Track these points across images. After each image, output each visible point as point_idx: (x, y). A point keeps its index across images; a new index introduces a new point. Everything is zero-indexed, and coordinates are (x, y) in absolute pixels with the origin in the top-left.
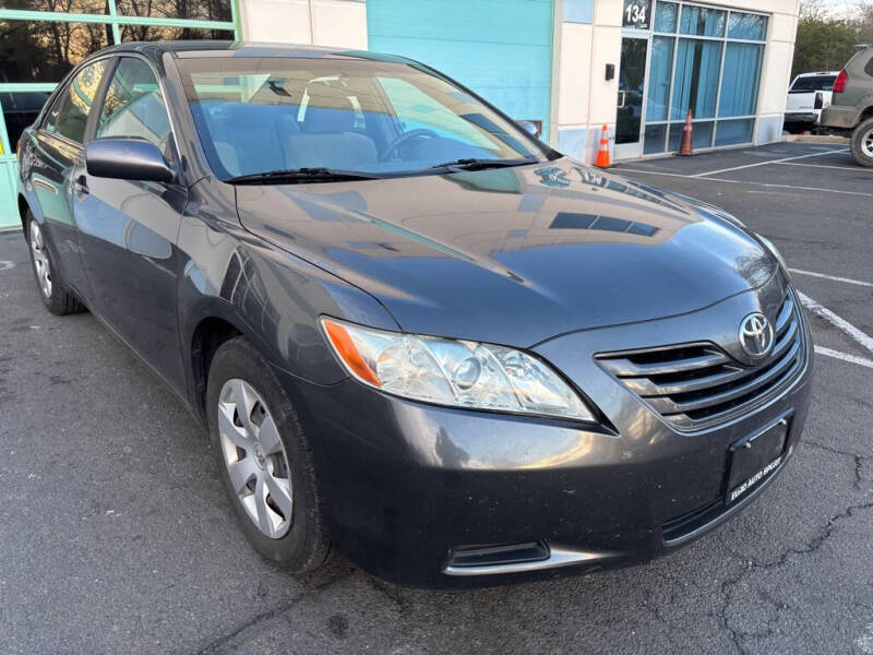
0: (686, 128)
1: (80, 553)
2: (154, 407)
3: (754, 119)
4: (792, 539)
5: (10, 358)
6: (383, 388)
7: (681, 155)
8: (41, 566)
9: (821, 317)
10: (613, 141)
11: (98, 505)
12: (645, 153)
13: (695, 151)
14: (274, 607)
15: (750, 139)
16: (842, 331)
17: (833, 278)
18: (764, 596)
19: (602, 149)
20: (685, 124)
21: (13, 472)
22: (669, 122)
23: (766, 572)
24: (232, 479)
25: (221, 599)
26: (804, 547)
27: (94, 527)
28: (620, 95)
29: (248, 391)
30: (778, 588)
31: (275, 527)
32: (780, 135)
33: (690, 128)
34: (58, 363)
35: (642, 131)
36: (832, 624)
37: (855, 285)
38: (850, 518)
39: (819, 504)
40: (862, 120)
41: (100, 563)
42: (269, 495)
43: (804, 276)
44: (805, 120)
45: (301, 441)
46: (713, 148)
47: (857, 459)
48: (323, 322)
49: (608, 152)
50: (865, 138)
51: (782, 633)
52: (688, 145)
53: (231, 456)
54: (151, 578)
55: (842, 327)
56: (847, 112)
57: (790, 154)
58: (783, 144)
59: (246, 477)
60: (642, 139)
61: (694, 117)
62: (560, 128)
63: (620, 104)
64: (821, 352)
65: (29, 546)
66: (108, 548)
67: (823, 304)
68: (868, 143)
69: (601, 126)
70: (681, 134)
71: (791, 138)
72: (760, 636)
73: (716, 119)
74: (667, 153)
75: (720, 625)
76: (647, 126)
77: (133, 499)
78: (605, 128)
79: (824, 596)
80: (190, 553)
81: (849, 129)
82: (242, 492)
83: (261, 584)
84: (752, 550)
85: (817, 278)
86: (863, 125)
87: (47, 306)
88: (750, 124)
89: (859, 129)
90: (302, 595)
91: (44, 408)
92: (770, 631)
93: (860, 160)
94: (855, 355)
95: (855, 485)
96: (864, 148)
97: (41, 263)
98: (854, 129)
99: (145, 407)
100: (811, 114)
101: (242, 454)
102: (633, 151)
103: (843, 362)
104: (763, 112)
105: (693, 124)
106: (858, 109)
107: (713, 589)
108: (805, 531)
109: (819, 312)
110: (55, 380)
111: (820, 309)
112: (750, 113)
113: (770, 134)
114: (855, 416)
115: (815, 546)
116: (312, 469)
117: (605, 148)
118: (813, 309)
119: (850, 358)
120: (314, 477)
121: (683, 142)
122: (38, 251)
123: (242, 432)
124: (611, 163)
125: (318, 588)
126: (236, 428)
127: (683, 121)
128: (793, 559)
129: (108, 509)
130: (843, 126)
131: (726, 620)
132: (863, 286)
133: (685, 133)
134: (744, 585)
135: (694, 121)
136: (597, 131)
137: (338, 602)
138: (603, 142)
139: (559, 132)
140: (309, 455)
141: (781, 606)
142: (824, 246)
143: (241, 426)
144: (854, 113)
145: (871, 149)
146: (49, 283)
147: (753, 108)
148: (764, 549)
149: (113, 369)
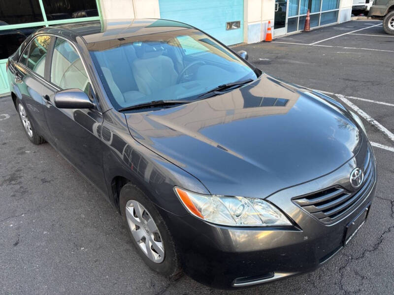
0: (307, 18)
1: (74, 270)
2: (90, 193)
3: (338, 11)
4: (366, 245)
5: (21, 170)
6: (205, 219)
7: (305, 32)
8: (60, 278)
9: (373, 126)
10: (273, 28)
11: (76, 246)
12: (288, 32)
13: (311, 29)
14: (159, 291)
15: (336, 20)
16: (383, 133)
17: (378, 102)
18: (357, 273)
19: (268, 33)
20: (307, 16)
21: (37, 231)
22: (299, 16)
23: (357, 262)
24: (134, 236)
25: (137, 289)
26: (372, 249)
27: (77, 257)
28: (276, 5)
29: (141, 207)
30: (362, 270)
31: (156, 259)
32: (350, 18)
33: (308, 18)
34: (43, 171)
35: (287, 21)
36: (385, 284)
37: (388, 106)
38: (390, 233)
39: (377, 226)
40: (389, 12)
41: (84, 274)
42: (152, 246)
43: (365, 101)
44: (361, 9)
45: (168, 232)
46: (319, 26)
47: (392, 202)
48: (176, 189)
49: (271, 34)
50: (390, 21)
51: (365, 290)
52: (308, 26)
53: (133, 227)
54: (106, 280)
55: (383, 130)
56: (382, 8)
57: (356, 28)
58: (351, 22)
59: (141, 237)
60: (286, 26)
61: (310, 12)
62: (249, 24)
63: (276, 9)
64: (374, 145)
65: (52, 268)
66: (85, 267)
67: (374, 118)
68: (391, 23)
69: (268, 22)
70: (304, 22)
71: (355, 18)
72: (356, 293)
73: (321, 12)
74: (298, 31)
75: (340, 289)
76: (289, 19)
77: (91, 241)
78: (269, 22)
79: (380, 272)
80: (120, 267)
81: (382, 17)
82: (139, 241)
83: (151, 280)
84: (350, 251)
85: (371, 103)
86: (389, 14)
87: (31, 141)
88: (336, 13)
89: (387, 16)
90: (169, 284)
91: (42, 196)
92: (360, 290)
93: (388, 32)
94: (389, 146)
95: (391, 216)
96: (389, 25)
97: (25, 122)
98: (385, 16)
99: (86, 193)
100: (364, 6)
101: (138, 228)
102: (283, 32)
103: (384, 150)
104: (342, 7)
105: (311, 16)
106: (387, 6)
107: (336, 271)
108: (371, 241)
109: (373, 123)
110: (44, 181)
111: (373, 121)
112: (336, 8)
113: (345, 18)
114: (390, 179)
115: (375, 248)
116: (173, 243)
117: (269, 32)
118: (370, 121)
119: (387, 148)
120: (174, 246)
121: (306, 25)
122: (24, 117)
123: (138, 219)
124: (273, 38)
125: (175, 280)
126: (135, 218)
127: (306, 15)
128: (367, 254)
129: (81, 247)
130: (381, 15)
131: (342, 286)
132: (391, 106)
133: (306, 20)
134: (348, 269)
135: (311, 14)
136: (265, 24)
137: (185, 287)
138: (269, 29)
139: (248, 26)
140: (171, 238)
141: (363, 278)
142: (373, 83)
143: (137, 217)
144: (385, 8)
145: (392, 26)
146: (31, 131)
147: (337, 6)
148: (355, 251)
149: (67, 173)
